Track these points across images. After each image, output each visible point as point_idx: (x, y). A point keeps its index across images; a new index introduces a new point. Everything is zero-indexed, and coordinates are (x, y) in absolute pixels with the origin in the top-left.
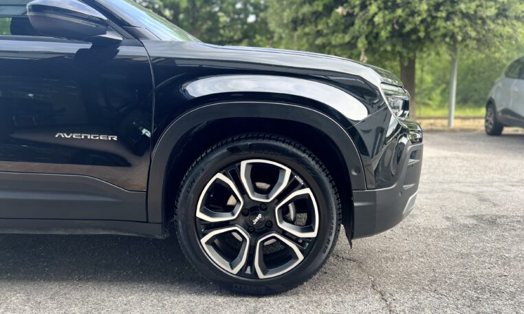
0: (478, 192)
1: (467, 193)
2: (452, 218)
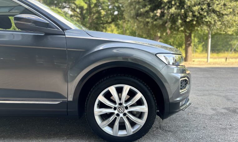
0: (226, 95)
1: (220, 96)
2: (215, 109)
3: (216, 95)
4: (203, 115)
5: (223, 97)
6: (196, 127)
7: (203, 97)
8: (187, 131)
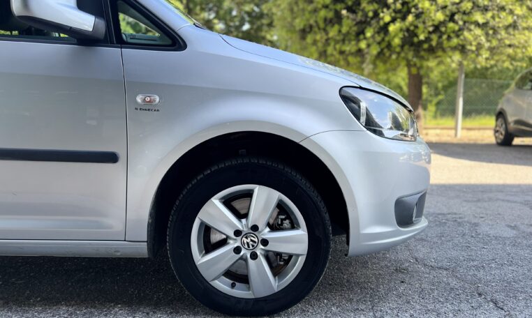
0: (525, 201)
1: (515, 202)
2: (515, 226)
3: (503, 200)
4: (496, 238)
5: (521, 203)
6: (493, 260)
7: (479, 204)
8: (477, 268)
